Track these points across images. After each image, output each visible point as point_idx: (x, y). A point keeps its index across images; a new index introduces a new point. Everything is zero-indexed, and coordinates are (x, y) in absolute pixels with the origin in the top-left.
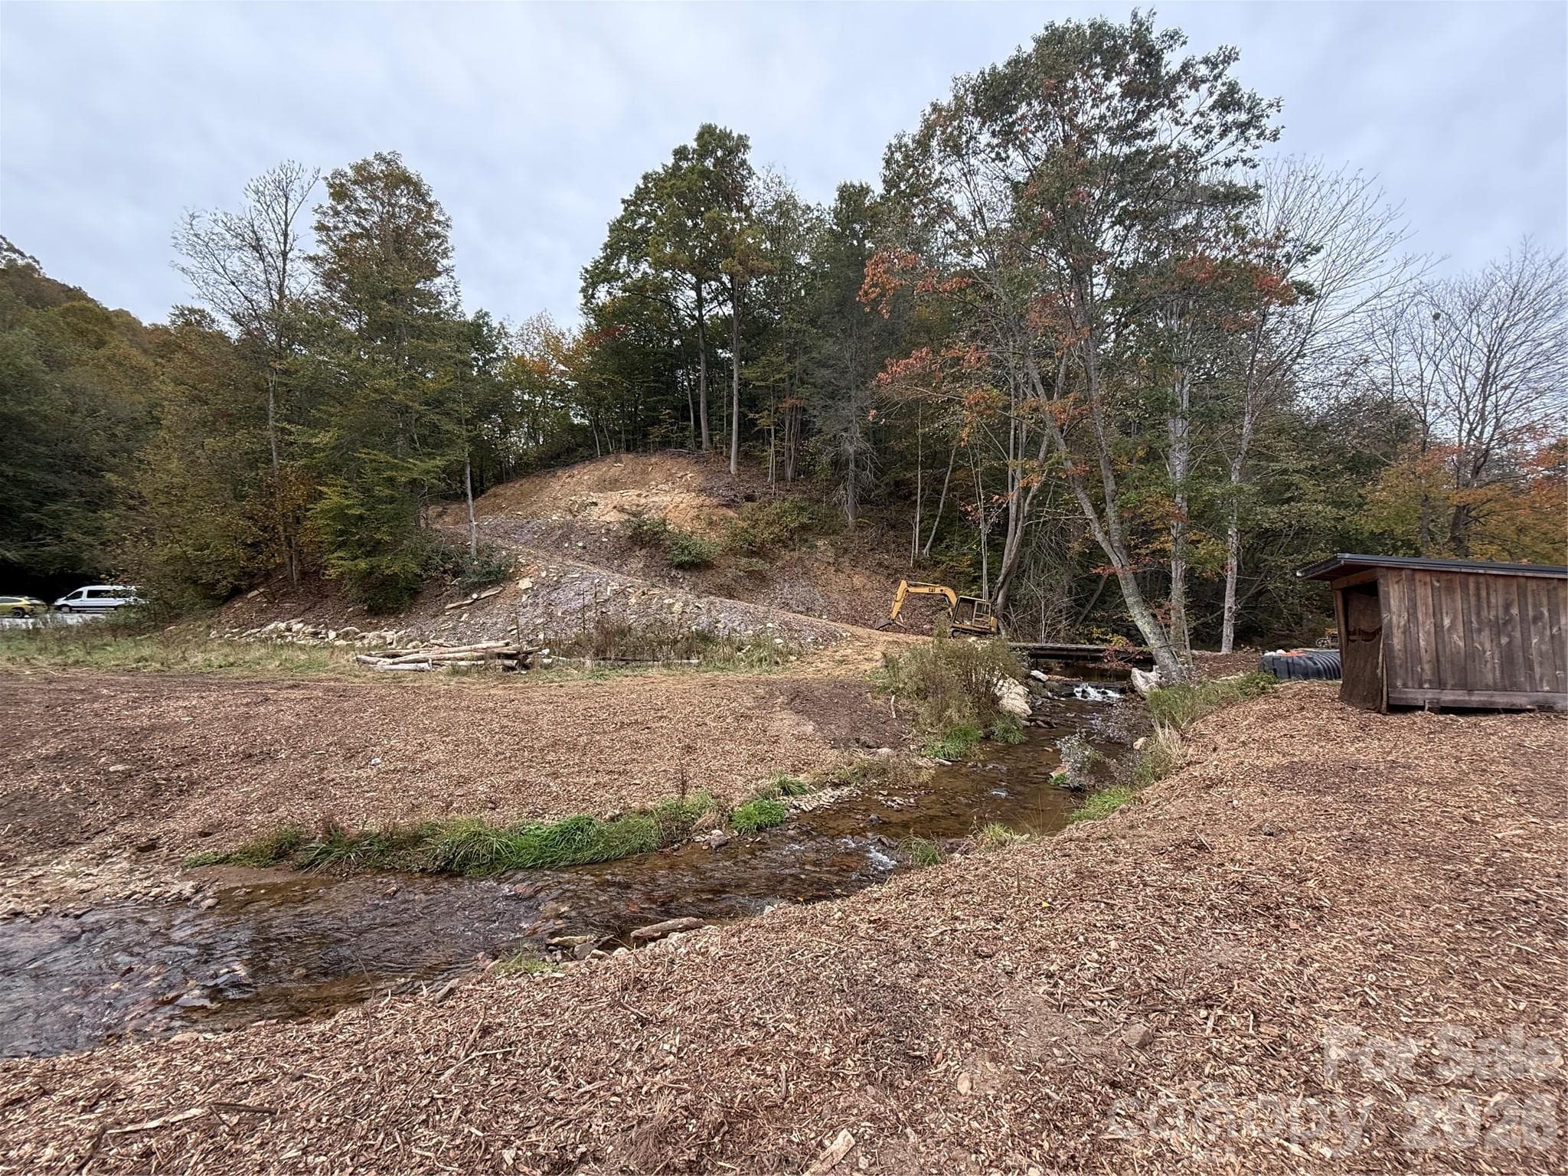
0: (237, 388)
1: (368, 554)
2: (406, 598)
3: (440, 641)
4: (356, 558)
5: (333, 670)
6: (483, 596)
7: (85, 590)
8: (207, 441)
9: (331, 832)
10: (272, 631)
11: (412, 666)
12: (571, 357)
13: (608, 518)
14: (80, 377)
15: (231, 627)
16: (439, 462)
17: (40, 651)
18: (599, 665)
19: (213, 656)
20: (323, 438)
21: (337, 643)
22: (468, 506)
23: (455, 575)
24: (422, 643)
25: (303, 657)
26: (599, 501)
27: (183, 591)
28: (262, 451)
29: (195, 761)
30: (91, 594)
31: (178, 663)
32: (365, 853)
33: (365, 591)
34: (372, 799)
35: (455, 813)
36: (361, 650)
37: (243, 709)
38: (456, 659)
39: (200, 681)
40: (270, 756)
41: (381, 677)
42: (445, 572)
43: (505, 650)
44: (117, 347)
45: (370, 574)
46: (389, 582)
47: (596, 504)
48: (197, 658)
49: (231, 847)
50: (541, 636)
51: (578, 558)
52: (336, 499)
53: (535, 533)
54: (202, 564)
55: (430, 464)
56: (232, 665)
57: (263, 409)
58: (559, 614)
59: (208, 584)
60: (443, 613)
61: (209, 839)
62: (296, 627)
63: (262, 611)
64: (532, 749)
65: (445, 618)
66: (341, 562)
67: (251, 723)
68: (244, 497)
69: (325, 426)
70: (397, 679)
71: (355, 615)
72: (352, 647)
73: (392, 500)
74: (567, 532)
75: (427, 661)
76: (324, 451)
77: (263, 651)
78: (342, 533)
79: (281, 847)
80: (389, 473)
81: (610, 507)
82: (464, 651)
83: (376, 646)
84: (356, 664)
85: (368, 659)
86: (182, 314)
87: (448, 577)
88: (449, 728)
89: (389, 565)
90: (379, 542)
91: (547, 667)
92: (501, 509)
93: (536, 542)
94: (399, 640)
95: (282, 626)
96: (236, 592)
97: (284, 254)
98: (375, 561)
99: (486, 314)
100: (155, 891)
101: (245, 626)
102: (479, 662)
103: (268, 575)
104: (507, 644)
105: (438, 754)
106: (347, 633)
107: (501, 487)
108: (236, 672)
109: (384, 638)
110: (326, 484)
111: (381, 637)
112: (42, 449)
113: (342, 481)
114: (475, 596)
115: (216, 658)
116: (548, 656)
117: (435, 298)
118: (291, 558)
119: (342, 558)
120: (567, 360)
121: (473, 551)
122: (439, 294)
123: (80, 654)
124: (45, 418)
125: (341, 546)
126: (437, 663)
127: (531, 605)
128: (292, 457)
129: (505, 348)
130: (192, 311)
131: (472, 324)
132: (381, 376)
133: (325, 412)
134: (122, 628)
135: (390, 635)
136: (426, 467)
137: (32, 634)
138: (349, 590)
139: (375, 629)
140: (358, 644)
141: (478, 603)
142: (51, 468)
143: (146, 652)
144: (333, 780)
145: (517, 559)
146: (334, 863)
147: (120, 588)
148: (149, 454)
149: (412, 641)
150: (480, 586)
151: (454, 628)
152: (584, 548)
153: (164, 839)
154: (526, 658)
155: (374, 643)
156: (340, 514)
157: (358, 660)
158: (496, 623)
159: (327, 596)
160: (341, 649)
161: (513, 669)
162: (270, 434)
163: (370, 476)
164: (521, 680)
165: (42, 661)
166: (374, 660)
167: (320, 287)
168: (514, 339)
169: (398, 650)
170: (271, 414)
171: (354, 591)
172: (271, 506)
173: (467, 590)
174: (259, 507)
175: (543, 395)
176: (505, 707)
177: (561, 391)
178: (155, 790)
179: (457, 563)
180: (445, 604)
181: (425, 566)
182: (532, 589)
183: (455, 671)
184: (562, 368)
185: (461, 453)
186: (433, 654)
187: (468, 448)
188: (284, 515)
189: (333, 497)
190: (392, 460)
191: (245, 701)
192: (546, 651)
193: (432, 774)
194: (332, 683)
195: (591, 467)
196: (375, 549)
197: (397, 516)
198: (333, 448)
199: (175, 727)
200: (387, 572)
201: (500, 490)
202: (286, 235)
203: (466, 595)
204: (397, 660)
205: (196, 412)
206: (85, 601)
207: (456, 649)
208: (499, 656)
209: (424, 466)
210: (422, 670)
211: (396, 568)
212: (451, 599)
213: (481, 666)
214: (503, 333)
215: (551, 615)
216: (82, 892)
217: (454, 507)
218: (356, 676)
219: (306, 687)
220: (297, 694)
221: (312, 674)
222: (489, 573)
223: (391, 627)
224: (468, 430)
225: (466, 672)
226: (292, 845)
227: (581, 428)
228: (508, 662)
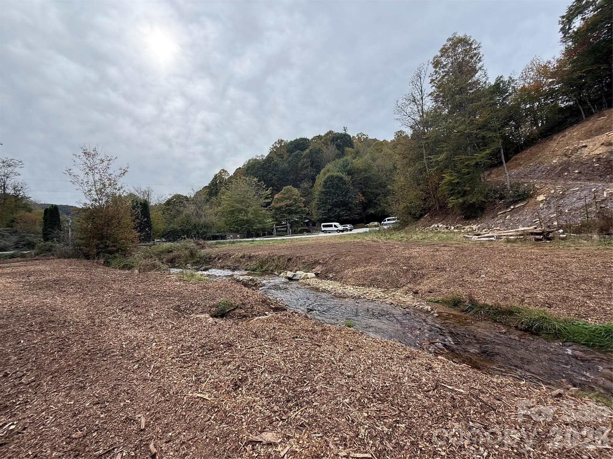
0: (414, 150)
1: (462, 196)
2: (479, 211)
3: (498, 228)
4: (458, 198)
5: (456, 240)
6: (516, 207)
7: (386, 219)
8: (408, 169)
9: (472, 300)
10: (433, 227)
11: (487, 239)
12: (556, 72)
13: (597, 152)
14: (379, 162)
15: (422, 227)
16: (488, 151)
17: (382, 235)
18: (604, 238)
19: (418, 236)
20: (442, 157)
21: (455, 231)
22: (504, 167)
23: (501, 199)
24: (489, 229)
25: (445, 236)
26: (588, 144)
27: (408, 217)
28: (423, 168)
29: (423, 268)
30: (388, 220)
31: (410, 238)
32: (487, 312)
33: (462, 211)
34: (485, 291)
35: (526, 305)
36: (464, 233)
37: (432, 253)
38: (507, 235)
39: (417, 243)
40: (444, 269)
41: (475, 243)
42: (496, 198)
43: (535, 231)
44: (385, 151)
45: (463, 204)
46: (472, 206)
47: (586, 146)
48: (415, 237)
49: (440, 298)
50: (556, 223)
51: (576, 179)
52: (448, 178)
53: (543, 172)
54: (411, 208)
55: (484, 153)
56: (424, 239)
57: (422, 154)
58: (567, 211)
59: (414, 214)
60: (497, 216)
61: (432, 294)
62: (440, 226)
63: (429, 221)
64: (568, 281)
65: (498, 218)
66: (453, 201)
67: (436, 258)
68: (420, 185)
69: (441, 152)
70: (482, 244)
71: (460, 220)
72: (461, 232)
73: (468, 173)
74: (565, 167)
75: (493, 237)
76: (442, 161)
77: (432, 234)
78: (452, 190)
79: (455, 302)
80: (467, 163)
81: (598, 145)
82: (512, 232)
83: (470, 231)
84: (464, 238)
85: (468, 236)
86: (397, 134)
87: (497, 201)
88: (514, 266)
89: (472, 199)
90: (465, 191)
91: (563, 239)
92: (520, 165)
93: (544, 176)
94: (479, 228)
95: (436, 225)
96: (421, 216)
97: (422, 98)
98: (465, 198)
99: (501, 77)
100: (421, 307)
101: (425, 226)
102: (521, 237)
103: (430, 209)
104: (536, 228)
105: (511, 276)
106: (458, 227)
107: (519, 154)
108: (426, 241)
109: (472, 228)
110: (444, 173)
111: (471, 228)
112: (375, 183)
113: (450, 171)
114: (512, 207)
115: (419, 236)
116: (563, 233)
117: (477, 82)
118: (436, 202)
119: (453, 199)
120: (553, 75)
121: (509, 187)
122: (478, 80)
123: (389, 236)
124: (374, 175)
125: (452, 195)
126: (499, 237)
127: (546, 208)
128: (432, 167)
129: (513, 87)
130: (399, 132)
131: (494, 86)
132: (460, 125)
133: (441, 147)
134: (396, 229)
135: (474, 227)
136: (481, 156)
137: (379, 231)
138: (457, 211)
139: (468, 225)
140: (463, 231)
141: (514, 210)
142: (377, 188)
143: (402, 235)
144: (467, 281)
145: (534, 186)
146: (475, 313)
147: (394, 218)
148: (396, 178)
149: (484, 229)
150: (515, 202)
151: (503, 222)
152: (580, 173)
153: (419, 291)
154: (548, 234)
155: (469, 230)
156: (450, 183)
157: (464, 237)
158: (526, 219)
159: (449, 214)
160: (457, 233)
161: (541, 240)
162: (425, 161)
163: (459, 166)
164: (547, 246)
165: (382, 238)
166: (471, 236)
167: (434, 103)
168: (518, 81)
169: (479, 232)
170: (424, 154)
171: (458, 211)
172: (428, 185)
173: (508, 205)
174: (425, 187)
175: (539, 101)
176: (543, 258)
177: (552, 93)
178: (414, 276)
179: (501, 194)
180: (498, 212)
181: (486, 197)
182: (546, 200)
183: (508, 241)
184: (550, 80)
185: (499, 144)
186: (496, 234)
187: (501, 141)
188: (432, 188)
189: (447, 178)
190: (467, 157)
191: (432, 250)
192: (561, 231)
193: (510, 285)
194: (457, 245)
195: (579, 126)
196: (464, 194)
197: (472, 179)
198: (445, 160)
199: (415, 257)
200: (471, 202)
201: (518, 156)
202: (422, 91)
203: (507, 207)
204: (480, 236)
205: (406, 161)
206: (387, 222)
207: (507, 231)
208: (532, 234)
209: (481, 155)
210: (492, 241)
211: (474, 200)
212: (500, 209)
213: (522, 238)
214: (511, 80)
215: (561, 213)
216: (404, 302)
217: (495, 170)
218: (465, 243)
219: (448, 246)
220: (446, 248)
221: (449, 242)
222: (519, 196)
223: (474, 224)
224: (500, 133)
225: (515, 241)
226: (459, 302)
227: (567, 108)
228: (538, 237)
